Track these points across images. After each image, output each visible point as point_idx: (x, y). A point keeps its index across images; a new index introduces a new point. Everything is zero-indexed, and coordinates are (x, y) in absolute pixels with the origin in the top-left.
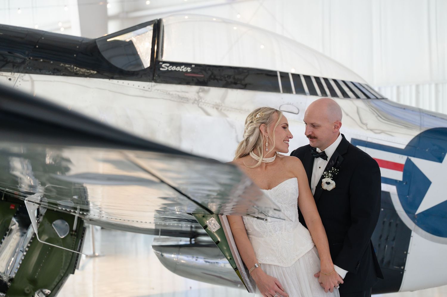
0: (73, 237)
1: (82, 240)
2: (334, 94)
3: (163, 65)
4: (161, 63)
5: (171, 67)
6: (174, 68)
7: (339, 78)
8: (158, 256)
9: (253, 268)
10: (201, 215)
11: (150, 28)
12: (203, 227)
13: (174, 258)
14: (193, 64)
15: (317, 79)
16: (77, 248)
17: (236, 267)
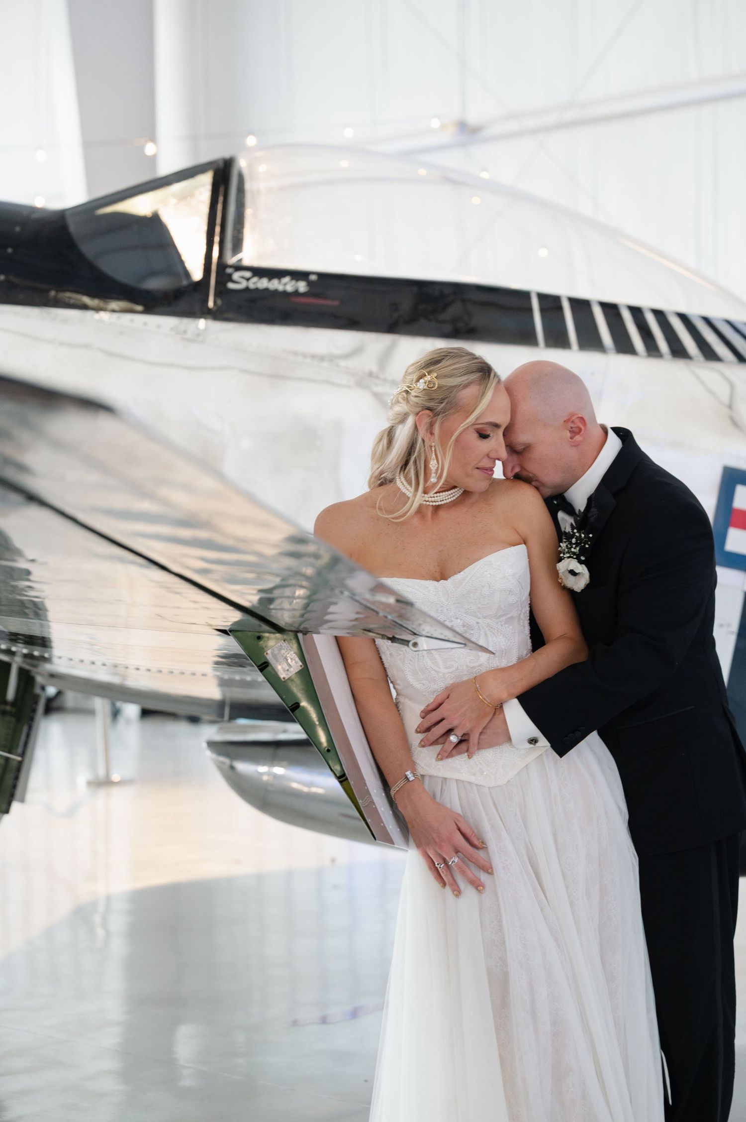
0: (8, 718)
1: (30, 728)
2: (678, 351)
3: (236, 276)
4: (229, 271)
5: (255, 279)
6: (263, 283)
7: (694, 311)
8: (221, 770)
9: (401, 783)
10: (253, 633)
11: (206, 180)
12: (258, 667)
13: (262, 774)
14: (314, 273)
15: (636, 312)
16: (17, 746)
17: (343, 773)
